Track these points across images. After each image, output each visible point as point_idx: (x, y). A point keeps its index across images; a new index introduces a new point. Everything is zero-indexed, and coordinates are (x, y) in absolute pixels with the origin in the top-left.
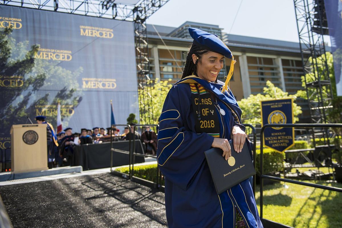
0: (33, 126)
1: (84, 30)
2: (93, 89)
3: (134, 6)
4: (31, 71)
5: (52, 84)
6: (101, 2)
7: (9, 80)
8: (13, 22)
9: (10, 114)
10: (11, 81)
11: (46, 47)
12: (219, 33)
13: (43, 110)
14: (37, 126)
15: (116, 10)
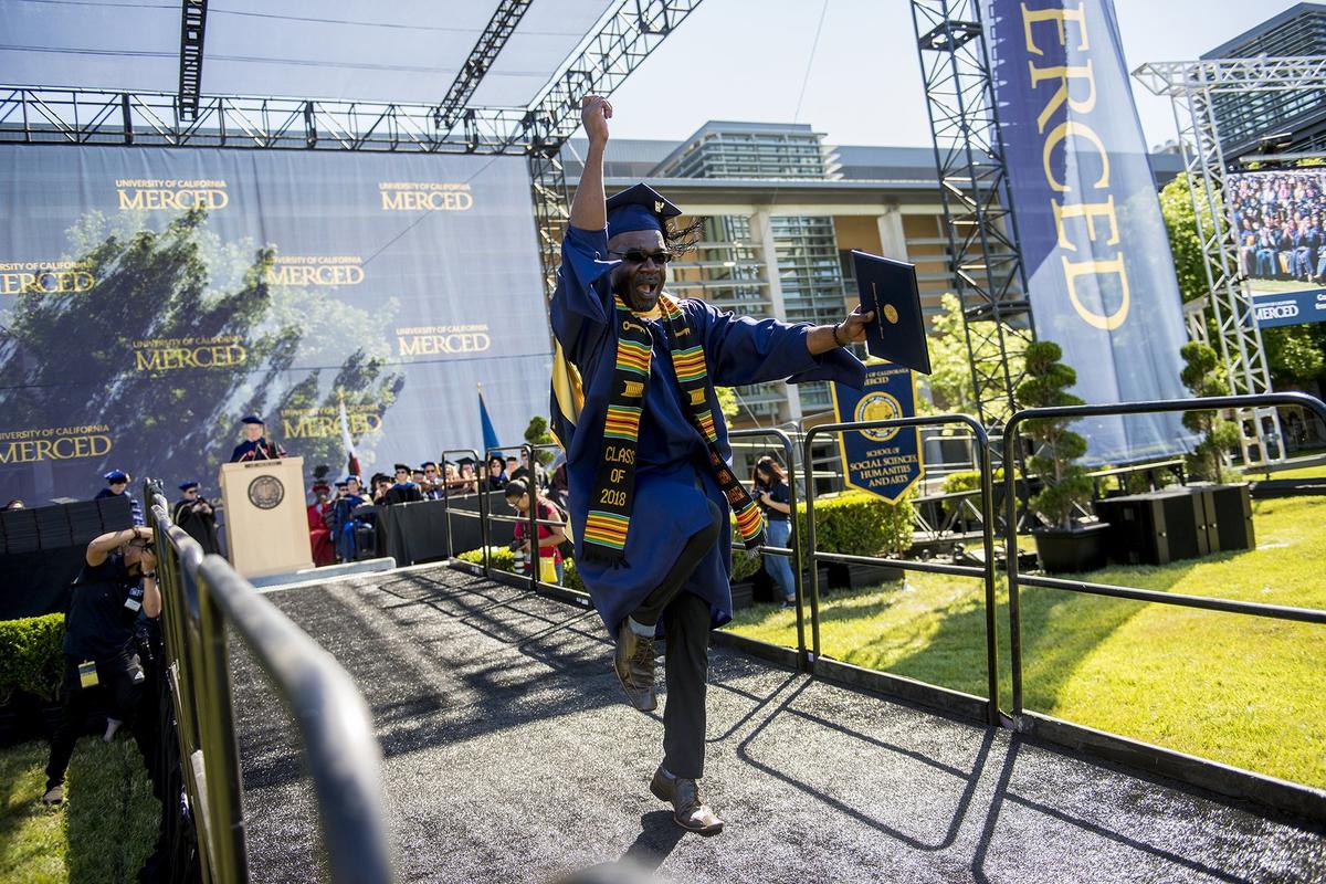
0: (270, 464)
1: (392, 194)
2: (426, 355)
3: (525, 109)
4: (262, 320)
5: (320, 349)
6: (432, 108)
7: (209, 349)
8: (204, 192)
9: (223, 436)
10: (214, 349)
11: (294, 252)
12: (812, 147)
13: (302, 421)
14: (279, 463)
15: (474, 124)
